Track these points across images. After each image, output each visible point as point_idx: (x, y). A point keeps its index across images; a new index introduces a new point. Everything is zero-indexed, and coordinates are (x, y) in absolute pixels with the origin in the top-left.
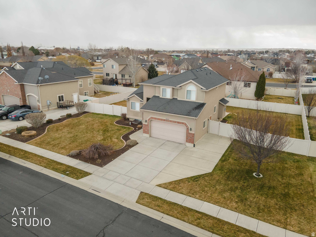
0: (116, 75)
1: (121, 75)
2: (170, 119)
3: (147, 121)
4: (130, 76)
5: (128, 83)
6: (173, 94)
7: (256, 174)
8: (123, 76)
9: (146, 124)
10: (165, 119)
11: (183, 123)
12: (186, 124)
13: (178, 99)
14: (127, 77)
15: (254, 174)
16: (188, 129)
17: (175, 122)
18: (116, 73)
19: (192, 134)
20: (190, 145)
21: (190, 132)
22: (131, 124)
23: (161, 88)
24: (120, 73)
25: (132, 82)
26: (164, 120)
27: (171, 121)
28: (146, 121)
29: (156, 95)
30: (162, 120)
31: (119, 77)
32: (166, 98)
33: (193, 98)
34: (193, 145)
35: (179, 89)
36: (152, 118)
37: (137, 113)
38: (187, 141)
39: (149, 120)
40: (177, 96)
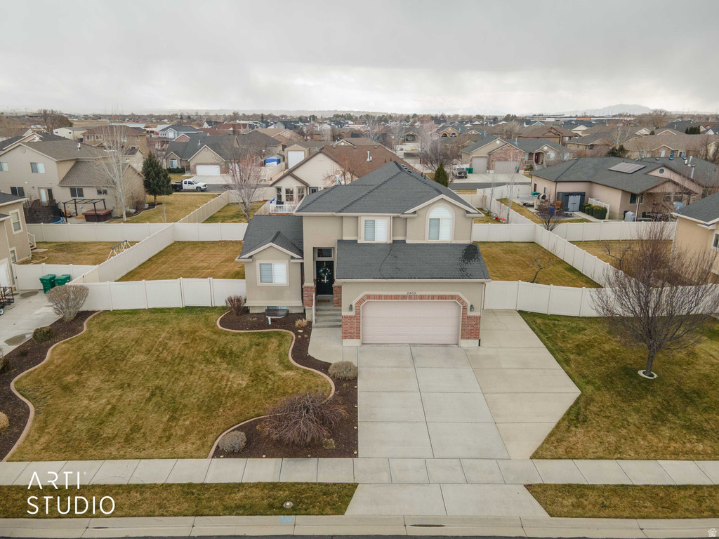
0: (50, 192)
1: (68, 191)
2: (418, 293)
3: (354, 306)
4: (99, 192)
5: (99, 210)
6: (393, 231)
7: (644, 373)
8: (76, 192)
9: (353, 313)
10: (405, 293)
11: (453, 297)
12: (459, 299)
13: (408, 242)
14: (90, 194)
15: (641, 373)
16: (465, 308)
17: (433, 297)
18: (49, 187)
19: (475, 317)
20: (472, 343)
21: (470, 314)
22: (272, 322)
23: (362, 221)
24: (63, 183)
25: (109, 207)
26: (404, 297)
27: (422, 297)
28: (351, 306)
29: (345, 238)
30: (396, 297)
31: (62, 196)
32: (375, 242)
33: (445, 235)
34: (478, 341)
35: (411, 218)
36: (369, 297)
37: (279, 291)
38: (463, 337)
39: (360, 302)
40: (405, 235)
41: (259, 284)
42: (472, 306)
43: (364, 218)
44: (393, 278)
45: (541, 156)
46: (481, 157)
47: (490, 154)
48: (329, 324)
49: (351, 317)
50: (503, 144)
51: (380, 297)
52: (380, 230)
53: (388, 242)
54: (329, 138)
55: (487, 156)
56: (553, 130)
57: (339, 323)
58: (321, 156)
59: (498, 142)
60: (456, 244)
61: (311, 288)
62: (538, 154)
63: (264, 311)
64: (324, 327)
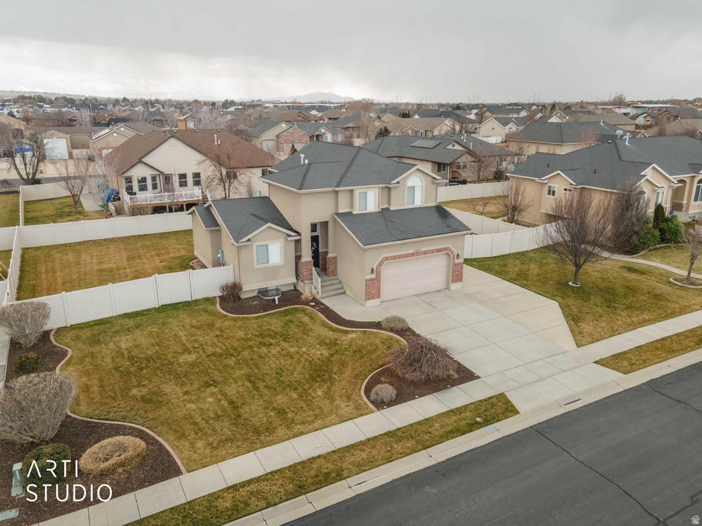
2: (422, 250)
3: (375, 269)
7: (572, 284)
9: (374, 276)
10: (413, 251)
11: (445, 249)
12: (450, 250)
13: (392, 208)
16: (453, 257)
17: (432, 251)
19: (459, 264)
20: (458, 286)
21: (457, 261)
23: (357, 193)
26: (413, 255)
27: (425, 253)
28: (372, 269)
29: (340, 211)
30: (407, 256)
32: (367, 212)
33: (419, 202)
34: (461, 283)
35: (396, 187)
36: (387, 259)
37: (275, 271)
38: (453, 282)
39: (380, 264)
40: (389, 203)
41: (256, 266)
42: (458, 255)
43: (358, 190)
44: (406, 239)
45: (320, 137)
46: (270, 140)
47: (278, 137)
48: (333, 293)
49: (373, 279)
50: (289, 127)
51: (394, 258)
52: (369, 200)
53: (378, 211)
54: (89, 123)
55: (275, 138)
56: (301, 115)
57: (342, 291)
58: (173, 141)
59: (284, 125)
60: (427, 207)
61: (310, 262)
62: (317, 136)
63: (256, 294)
64: (330, 296)
